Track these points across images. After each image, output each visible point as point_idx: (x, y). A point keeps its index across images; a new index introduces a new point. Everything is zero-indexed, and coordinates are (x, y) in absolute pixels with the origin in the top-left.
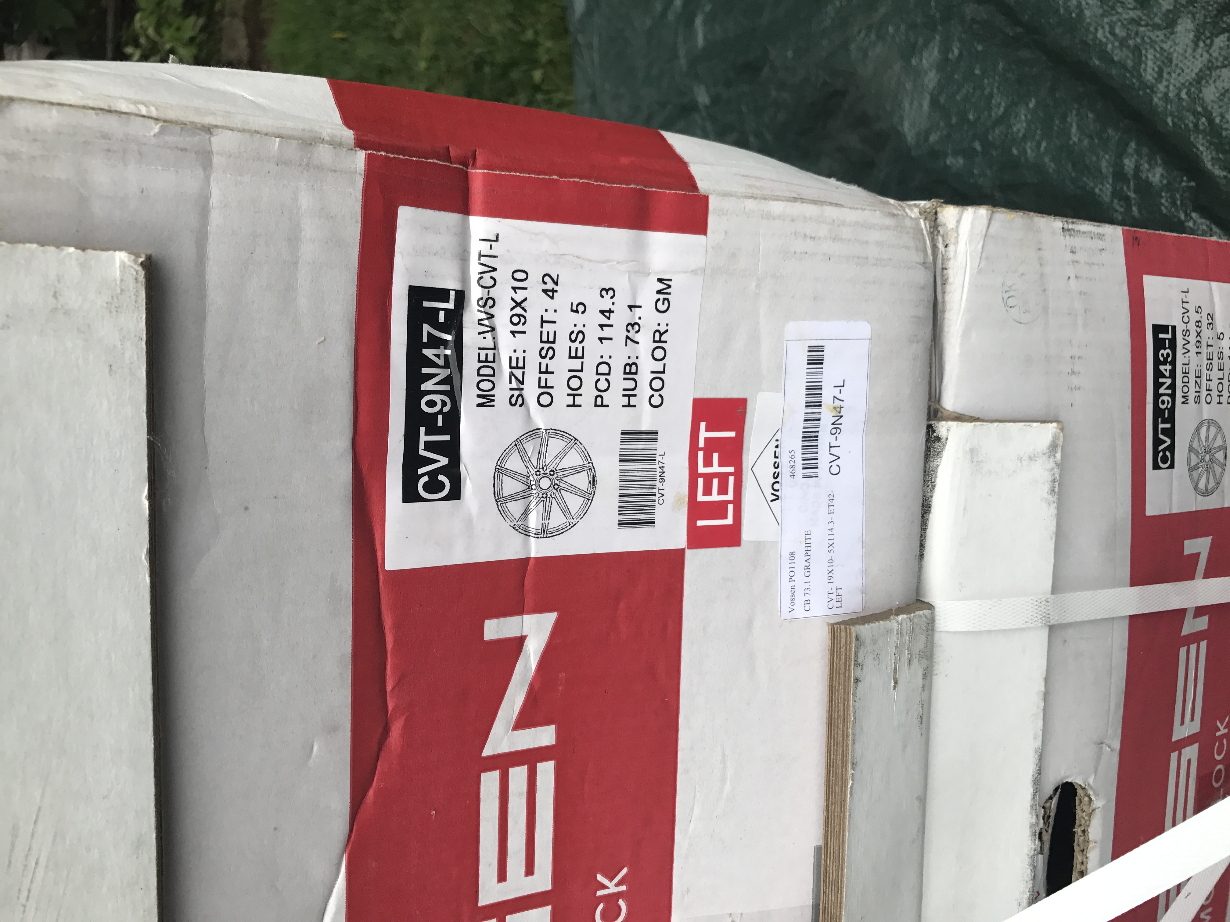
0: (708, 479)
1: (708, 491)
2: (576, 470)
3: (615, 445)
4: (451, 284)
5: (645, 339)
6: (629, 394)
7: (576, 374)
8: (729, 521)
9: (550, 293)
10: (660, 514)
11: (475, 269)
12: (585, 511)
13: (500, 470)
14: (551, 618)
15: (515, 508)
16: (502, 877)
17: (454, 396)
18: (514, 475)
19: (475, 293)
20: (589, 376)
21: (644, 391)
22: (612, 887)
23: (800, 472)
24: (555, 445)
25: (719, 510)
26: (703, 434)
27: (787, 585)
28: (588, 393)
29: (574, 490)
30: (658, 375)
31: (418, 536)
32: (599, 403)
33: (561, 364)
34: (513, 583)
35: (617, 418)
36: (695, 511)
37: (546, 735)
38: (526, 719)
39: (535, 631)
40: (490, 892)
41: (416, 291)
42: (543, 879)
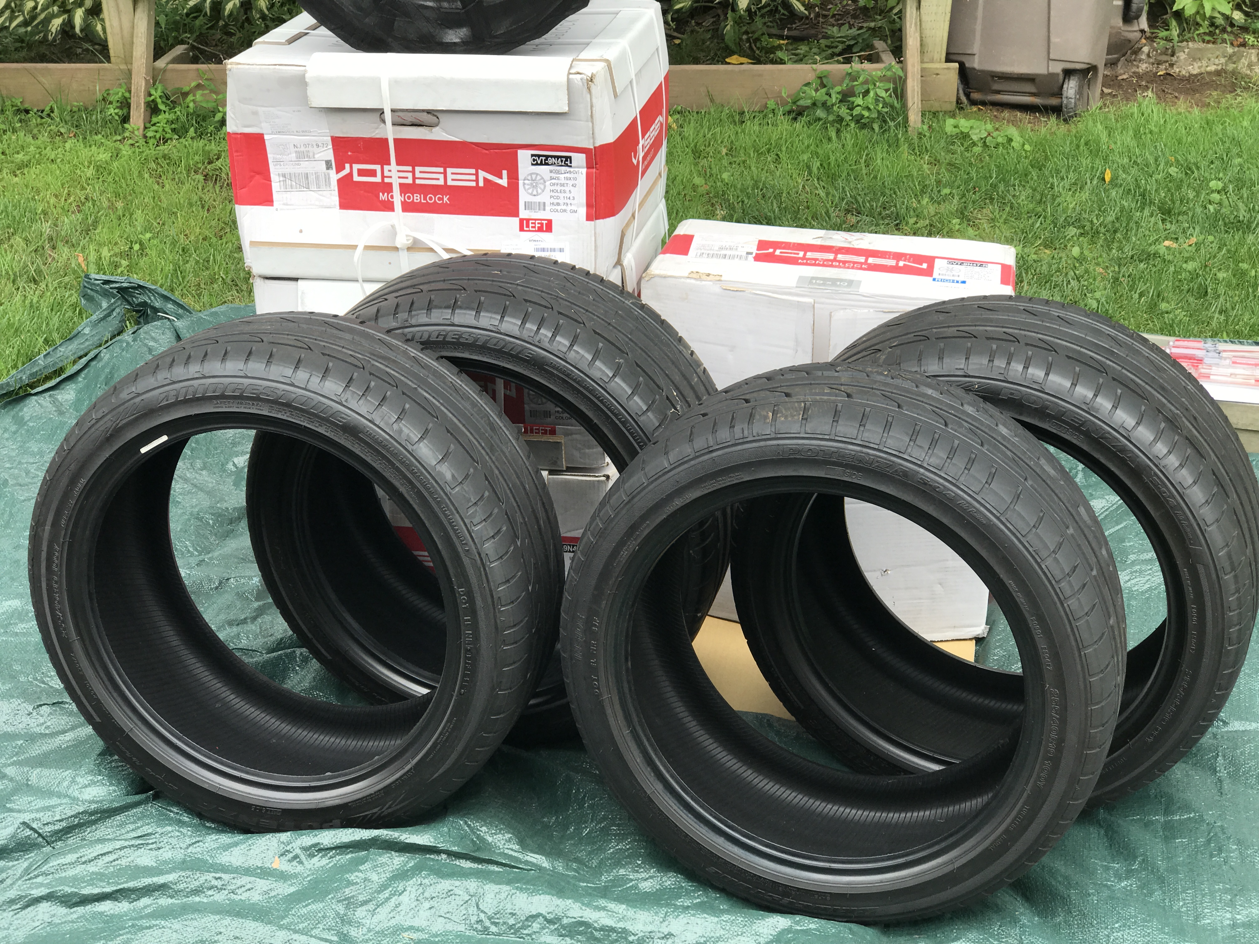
0: (535, 223)
1: (532, 223)
2: (537, 192)
3: (542, 201)
4: (573, 165)
5: (564, 207)
6: (553, 204)
7: (557, 191)
8: (525, 229)
9: (573, 186)
10: (527, 211)
11: (576, 170)
12: (528, 193)
13: (537, 174)
14: (506, 185)
15: (529, 178)
16: (452, 173)
17: (552, 165)
18: (536, 178)
19: (572, 169)
20: (556, 194)
21: (554, 207)
22: (445, 199)
23: (536, 247)
24: (542, 187)
25: (528, 226)
26: (545, 222)
27: (510, 244)
28: (553, 194)
29: (533, 191)
30: (557, 211)
31: (524, 157)
32: (551, 197)
33: (559, 188)
34: (514, 177)
35: (548, 201)
36: (528, 220)
37: (481, 184)
38: (485, 179)
39: (504, 182)
40: (449, 170)
41: (570, 158)
42: (450, 183)
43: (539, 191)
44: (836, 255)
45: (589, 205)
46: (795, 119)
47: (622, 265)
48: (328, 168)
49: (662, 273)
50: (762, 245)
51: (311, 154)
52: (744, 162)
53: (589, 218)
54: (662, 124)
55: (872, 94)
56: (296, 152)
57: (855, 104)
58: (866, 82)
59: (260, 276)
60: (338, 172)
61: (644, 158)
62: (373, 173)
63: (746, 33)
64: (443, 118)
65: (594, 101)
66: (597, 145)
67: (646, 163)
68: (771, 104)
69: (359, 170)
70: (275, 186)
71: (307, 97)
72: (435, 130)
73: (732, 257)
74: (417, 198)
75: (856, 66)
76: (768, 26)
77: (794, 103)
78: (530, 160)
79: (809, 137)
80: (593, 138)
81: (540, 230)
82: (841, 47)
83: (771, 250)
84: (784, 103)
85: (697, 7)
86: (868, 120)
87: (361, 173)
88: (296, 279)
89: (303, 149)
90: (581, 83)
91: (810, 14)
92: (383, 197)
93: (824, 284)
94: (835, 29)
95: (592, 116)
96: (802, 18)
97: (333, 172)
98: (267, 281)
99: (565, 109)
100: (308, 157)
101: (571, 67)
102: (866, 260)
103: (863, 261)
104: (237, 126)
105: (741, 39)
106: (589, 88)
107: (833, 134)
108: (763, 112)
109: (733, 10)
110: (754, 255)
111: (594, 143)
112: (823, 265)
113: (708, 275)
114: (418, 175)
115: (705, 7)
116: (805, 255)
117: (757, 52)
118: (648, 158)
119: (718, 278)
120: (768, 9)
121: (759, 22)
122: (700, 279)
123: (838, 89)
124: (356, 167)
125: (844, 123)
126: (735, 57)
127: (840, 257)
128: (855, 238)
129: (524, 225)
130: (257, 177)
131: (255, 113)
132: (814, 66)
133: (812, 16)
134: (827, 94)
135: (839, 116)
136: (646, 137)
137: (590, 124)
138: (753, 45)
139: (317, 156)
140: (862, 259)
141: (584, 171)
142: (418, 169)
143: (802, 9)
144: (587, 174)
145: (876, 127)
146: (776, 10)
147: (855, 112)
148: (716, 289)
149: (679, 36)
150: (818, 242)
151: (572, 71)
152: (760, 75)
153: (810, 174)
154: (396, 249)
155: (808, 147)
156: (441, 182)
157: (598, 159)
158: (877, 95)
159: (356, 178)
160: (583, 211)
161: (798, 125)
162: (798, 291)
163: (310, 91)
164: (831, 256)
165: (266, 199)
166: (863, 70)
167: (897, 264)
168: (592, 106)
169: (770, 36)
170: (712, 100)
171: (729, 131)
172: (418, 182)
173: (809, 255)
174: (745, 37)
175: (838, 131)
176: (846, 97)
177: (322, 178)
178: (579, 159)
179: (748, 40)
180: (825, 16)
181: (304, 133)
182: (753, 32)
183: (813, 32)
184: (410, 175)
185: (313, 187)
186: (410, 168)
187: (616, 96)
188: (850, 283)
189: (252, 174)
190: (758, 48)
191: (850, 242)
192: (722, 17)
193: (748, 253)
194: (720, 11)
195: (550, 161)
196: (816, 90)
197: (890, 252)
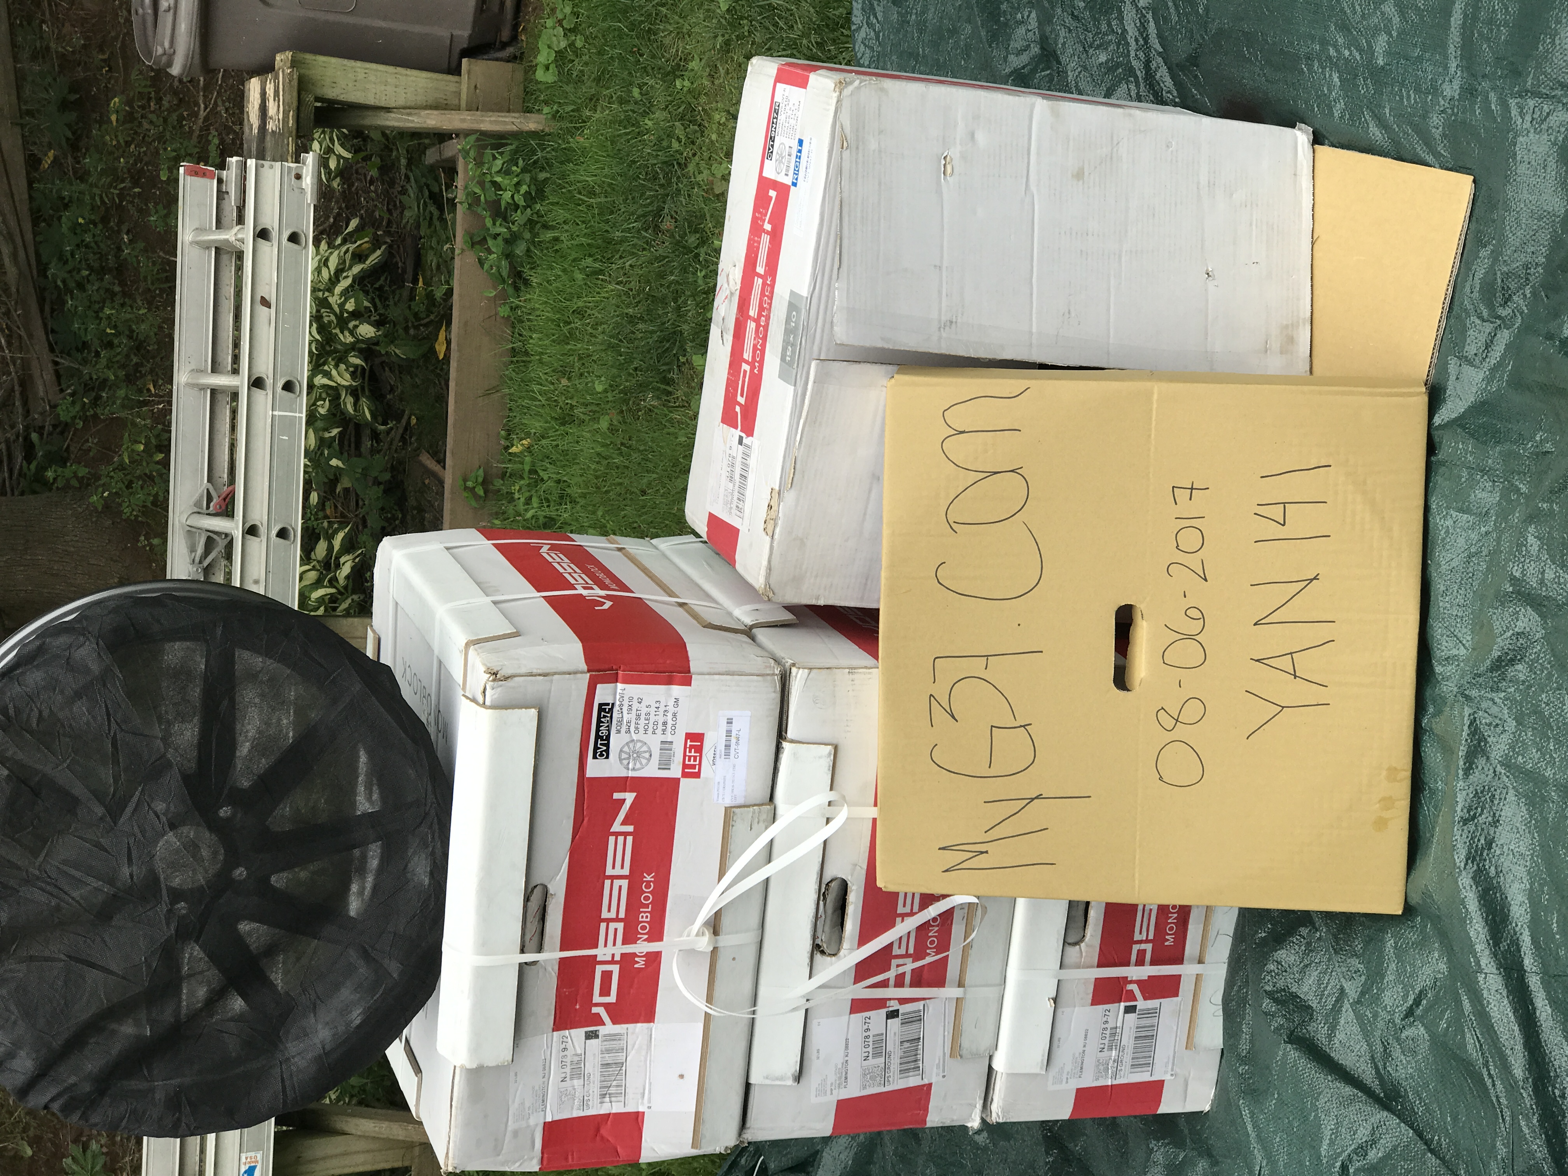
0: (690, 757)
1: (689, 760)
2: (645, 752)
3: (659, 746)
4: (611, 702)
5: (670, 715)
6: (664, 731)
7: (647, 725)
8: (697, 770)
9: (640, 703)
10: (672, 767)
11: (618, 697)
12: (647, 764)
13: (621, 751)
14: (635, 794)
15: (625, 762)
16: (614, 867)
17: (609, 731)
18: (625, 753)
19: (618, 703)
20: (651, 725)
21: (669, 729)
22: (649, 878)
23: (723, 757)
24: (639, 745)
25: (694, 767)
26: (689, 743)
27: (716, 793)
28: (650, 730)
29: (644, 758)
30: (674, 725)
31: (596, 769)
32: (654, 733)
33: (642, 722)
34: (623, 783)
35: (660, 737)
36: (685, 766)
37: (630, 828)
38: (624, 823)
39: (629, 798)
40: (609, 871)
41: (600, 705)
42: (626, 871)
43: (645, 748)
44: (749, 317)
45: (669, 682)
46: (527, 283)
47: (752, 627)
48: (597, 1037)
49: (763, 572)
50: (728, 419)
51: (576, 1059)
52: (580, 358)
53: (687, 682)
54: (553, 548)
55: (498, 179)
56: (572, 1079)
57: (510, 201)
58: (481, 184)
59: (740, 1135)
60: (603, 1024)
61: (603, 587)
62: (607, 975)
63: (406, 329)
64: (536, 880)
65: (523, 671)
66: (585, 668)
67: (608, 582)
68: (504, 311)
69: (601, 995)
70: (617, 1108)
71: (497, 1067)
72: (551, 890)
73: (745, 467)
74: (645, 917)
75: (461, 196)
76: (399, 301)
77: (504, 281)
78: (601, 761)
79: (552, 268)
80: (575, 673)
81: (699, 749)
82: (433, 209)
83: (738, 409)
84: (502, 296)
85: (370, 391)
86: (533, 187)
87: (605, 991)
88: (748, 1086)
89: (568, 1070)
90: (499, 689)
91: (386, 243)
92: (640, 963)
93: (793, 345)
94: (407, 213)
95: (545, 675)
96: (390, 253)
97: (602, 1030)
98: (748, 1125)
99: (533, 712)
100: (579, 1062)
101: (474, 700)
102: (759, 275)
103: (760, 281)
104: (532, 1159)
105: (415, 337)
106: (506, 678)
107: (549, 235)
108: (514, 322)
109: (377, 344)
110: (743, 435)
111: (582, 672)
112: (765, 339)
113: (770, 507)
114: (613, 915)
115: (370, 380)
116: (747, 362)
117: (432, 317)
118: (601, 576)
119: (775, 495)
120: (377, 300)
121: (394, 313)
122: (775, 520)
123: (489, 222)
124: (597, 998)
125: (535, 218)
126: (437, 347)
127: (753, 312)
128: (725, 285)
129: (692, 771)
130: (603, 1132)
131: (516, 1133)
132: (457, 252)
133: (389, 241)
134: (495, 238)
135: (525, 225)
136: (573, 581)
137: (556, 677)
138: (422, 322)
139: (579, 1051)
140: (758, 282)
141: (620, 686)
142: (605, 914)
143: (378, 252)
144: (625, 682)
145: (542, 176)
146: (380, 289)
147: (522, 203)
148: (790, 497)
149: (406, 417)
150: (729, 338)
151: (480, 699)
152: (466, 324)
153: (601, 272)
154: (715, 950)
155: (564, 271)
156: (625, 883)
157: (607, 667)
158: (499, 172)
159: (612, 998)
160: (676, 690)
161: (535, 281)
162: (800, 384)
163: (490, 1062)
164: (751, 326)
165: (635, 1121)
166: (466, 188)
167: (768, 233)
168: (531, 675)
169: (412, 298)
170: (496, 389)
171: (537, 372)
172: (622, 915)
173: (747, 355)
174: (412, 332)
175: (545, 227)
176: (500, 213)
177: (609, 1045)
178: (603, 693)
179: (416, 328)
180: (389, 222)
181: (546, 1067)
182: (406, 320)
183: (409, 241)
184: (612, 926)
185: (621, 1057)
186: (603, 926)
187: (517, 634)
188: (792, 307)
189: (598, 1138)
190: (428, 316)
191: (732, 294)
192: (384, 358)
193: (741, 442)
194: (377, 361)
195: (603, 731)
196: (490, 252)
197: (749, 240)
